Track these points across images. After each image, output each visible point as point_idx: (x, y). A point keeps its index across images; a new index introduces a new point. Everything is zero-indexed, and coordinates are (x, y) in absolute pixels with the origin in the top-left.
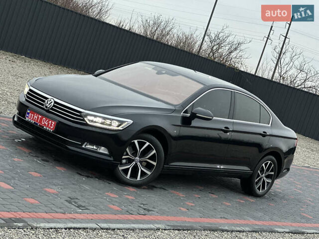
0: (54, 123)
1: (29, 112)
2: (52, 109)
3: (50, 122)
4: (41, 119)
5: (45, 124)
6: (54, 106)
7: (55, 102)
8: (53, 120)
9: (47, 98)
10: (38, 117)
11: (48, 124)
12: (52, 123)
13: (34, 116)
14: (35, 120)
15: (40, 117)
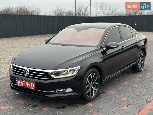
0: (34, 84)
1: (17, 80)
2: (29, 75)
3: (31, 84)
5: (29, 86)
6: (30, 73)
7: (30, 70)
8: (32, 82)
9: (24, 69)
10: (23, 82)
11: (31, 85)
12: (32, 84)
13: (20, 82)
14: (22, 85)
15: (24, 82)
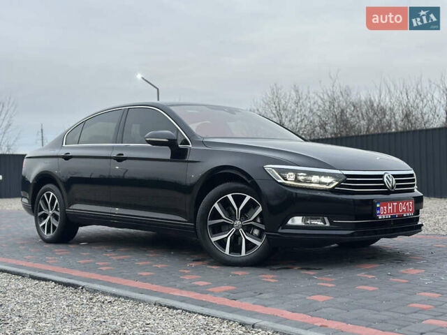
0: (411, 203)
1: (378, 206)
2: (398, 186)
4: (397, 206)
6: (397, 181)
7: (395, 176)
8: (408, 199)
9: (382, 176)
11: (407, 208)
14: (390, 213)
